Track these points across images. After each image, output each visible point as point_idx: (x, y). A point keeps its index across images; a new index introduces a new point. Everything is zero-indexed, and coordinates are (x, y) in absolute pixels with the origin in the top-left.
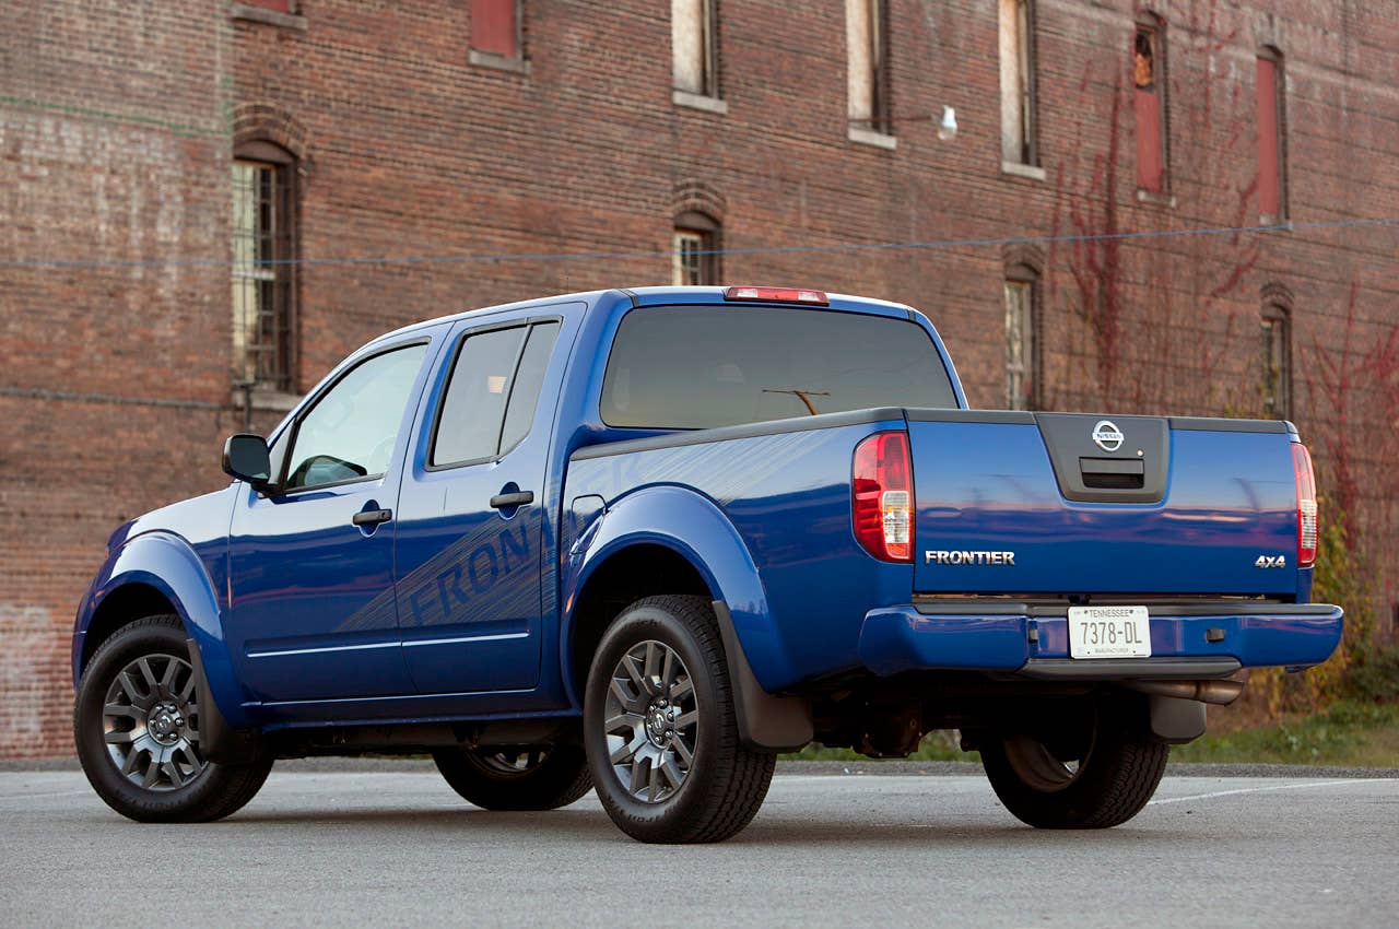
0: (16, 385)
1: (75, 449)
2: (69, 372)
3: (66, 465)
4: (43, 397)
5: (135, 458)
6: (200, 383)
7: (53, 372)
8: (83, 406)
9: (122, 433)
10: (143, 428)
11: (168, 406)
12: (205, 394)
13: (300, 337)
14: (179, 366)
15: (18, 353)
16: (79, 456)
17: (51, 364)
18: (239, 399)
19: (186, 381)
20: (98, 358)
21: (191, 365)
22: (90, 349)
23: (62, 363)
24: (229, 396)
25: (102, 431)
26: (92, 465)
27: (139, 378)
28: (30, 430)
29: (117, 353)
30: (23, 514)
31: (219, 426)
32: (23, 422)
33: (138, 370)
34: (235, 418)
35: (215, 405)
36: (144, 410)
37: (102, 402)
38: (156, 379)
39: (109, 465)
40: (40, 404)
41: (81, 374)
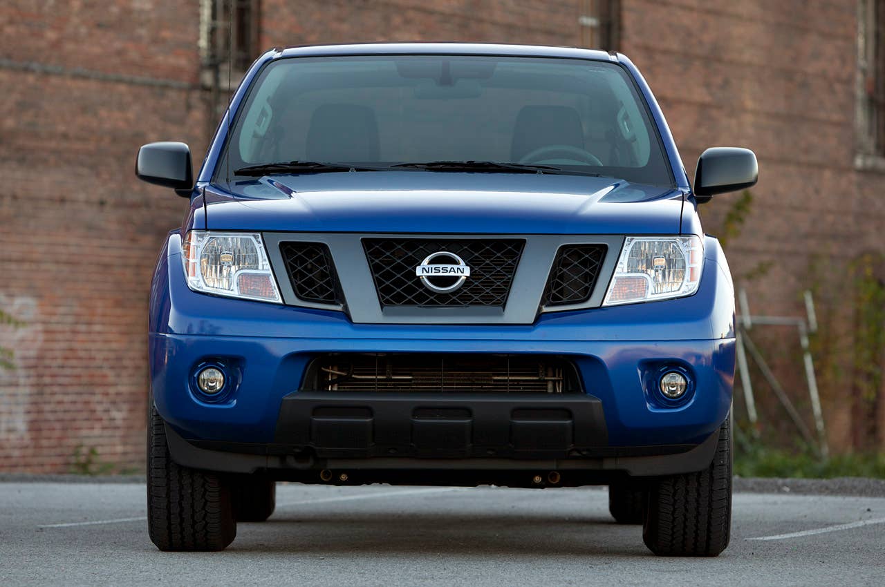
0: (9, 57)
1: (61, 128)
2: (56, 45)
3: (53, 144)
4: (33, 71)
5: (115, 140)
6: (173, 60)
7: (43, 44)
8: (70, 83)
9: (103, 113)
10: (122, 107)
11: (143, 85)
12: (176, 72)
13: (260, 14)
14: (155, 41)
15: (11, 22)
16: (65, 136)
17: (38, 35)
18: (208, 78)
19: (160, 58)
20: (83, 30)
21: (164, 41)
22: (75, 20)
23: (51, 35)
24: (197, 75)
25: (84, 110)
26: (78, 146)
27: (120, 53)
28: (22, 106)
29: (99, 26)
30: (15, 197)
31: (189, 107)
32: (15, 97)
33: (118, 45)
34: (203, 100)
35: (185, 83)
36: (122, 88)
37: (85, 78)
38: (134, 55)
39: (91, 146)
40: (31, 79)
41: (69, 47)
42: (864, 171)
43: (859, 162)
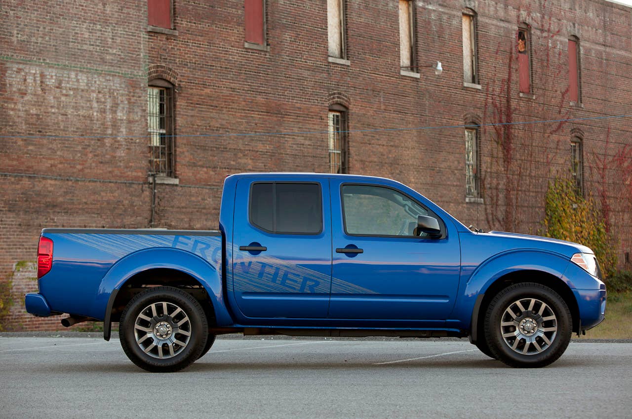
0: (60, 176)
1: (84, 200)
2: (82, 170)
3: (81, 206)
4: (71, 180)
5: (108, 203)
6: (135, 174)
7: (75, 170)
8: (87, 184)
9: (103, 194)
10: (112, 192)
11: (121, 183)
12: (137, 178)
13: (175, 155)
14: (126, 167)
15: (61, 163)
16: (86, 203)
17: (74, 167)
18: (151, 180)
19: (129, 173)
20: (94, 165)
21: (131, 167)
22: (89, 161)
23: (79, 167)
24: (147, 179)
25: (95, 193)
26: (91, 206)
27: (110, 172)
28: (66, 193)
29: (101, 163)
31: (143, 190)
32: (63, 190)
33: (110, 169)
34: (149, 187)
35: (141, 182)
36: (113, 184)
37: (96, 181)
38: (117, 172)
39: (98, 206)
40: (70, 183)
41: (87, 171)
42: (470, 203)
43: (467, 200)
